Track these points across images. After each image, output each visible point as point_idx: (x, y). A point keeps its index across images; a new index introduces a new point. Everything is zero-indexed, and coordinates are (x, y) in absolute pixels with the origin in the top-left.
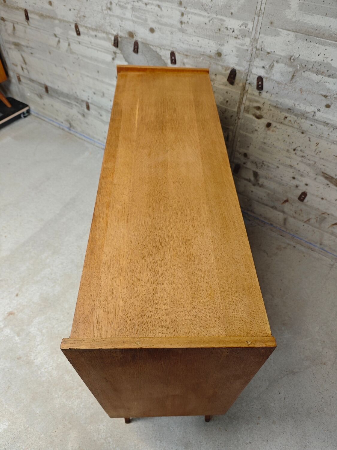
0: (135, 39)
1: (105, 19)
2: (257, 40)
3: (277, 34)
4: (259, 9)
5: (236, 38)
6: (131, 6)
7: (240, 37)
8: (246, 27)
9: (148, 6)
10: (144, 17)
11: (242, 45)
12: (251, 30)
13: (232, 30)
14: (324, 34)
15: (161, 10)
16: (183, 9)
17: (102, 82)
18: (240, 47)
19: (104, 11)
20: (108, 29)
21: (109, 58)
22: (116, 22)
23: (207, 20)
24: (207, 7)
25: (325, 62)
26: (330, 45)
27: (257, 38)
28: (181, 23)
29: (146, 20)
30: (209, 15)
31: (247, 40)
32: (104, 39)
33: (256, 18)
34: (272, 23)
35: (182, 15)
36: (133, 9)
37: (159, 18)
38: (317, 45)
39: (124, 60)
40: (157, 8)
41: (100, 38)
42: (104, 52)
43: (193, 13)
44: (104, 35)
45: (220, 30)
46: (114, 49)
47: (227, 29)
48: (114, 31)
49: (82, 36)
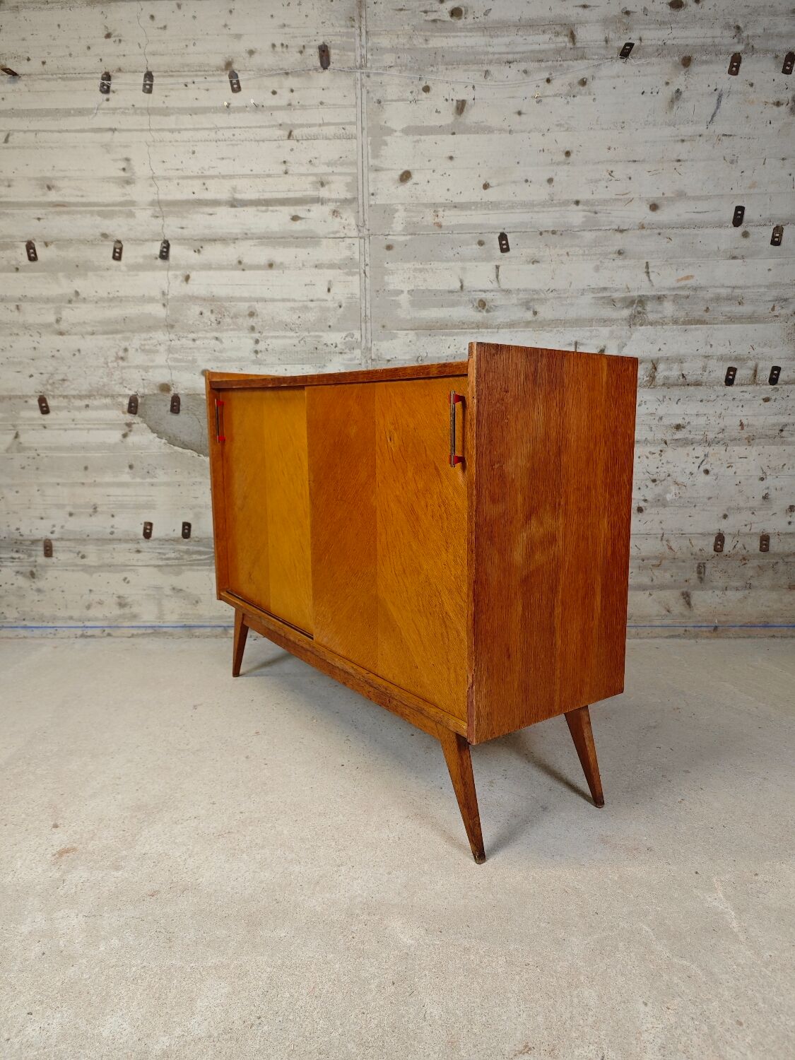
0: (172, 393)
1: (110, 375)
2: (370, 349)
3: (394, 337)
4: (363, 315)
5: (341, 353)
6: (167, 348)
7: (347, 351)
8: (352, 338)
9: (197, 342)
10: (190, 358)
11: (351, 360)
12: (359, 340)
13: (334, 345)
14: (447, 325)
15: (221, 342)
16: (256, 335)
17: (95, 484)
18: (350, 362)
19: (109, 364)
20: (118, 389)
21: (116, 436)
22: (136, 375)
23: (295, 341)
24: (293, 326)
25: (459, 353)
26: (457, 334)
27: (369, 347)
28: (256, 352)
29: (194, 361)
30: (297, 334)
31: (357, 353)
32: (106, 407)
33: (363, 325)
34: (384, 327)
35: (257, 342)
36: (170, 350)
37: (217, 354)
38: (444, 337)
39: (150, 431)
40: (214, 341)
41: (97, 408)
42: (104, 429)
43: (272, 337)
44: (108, 401)
45: (316, 348)
46: (129, 418)
47: (327, 346)
48: (130, 389)
49: (52, 415)
